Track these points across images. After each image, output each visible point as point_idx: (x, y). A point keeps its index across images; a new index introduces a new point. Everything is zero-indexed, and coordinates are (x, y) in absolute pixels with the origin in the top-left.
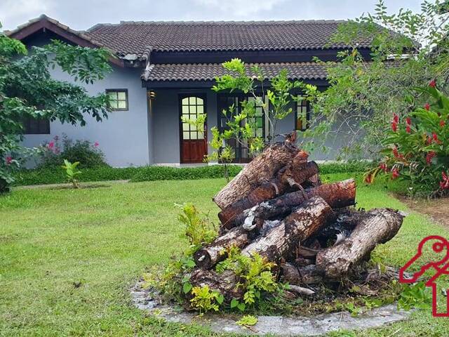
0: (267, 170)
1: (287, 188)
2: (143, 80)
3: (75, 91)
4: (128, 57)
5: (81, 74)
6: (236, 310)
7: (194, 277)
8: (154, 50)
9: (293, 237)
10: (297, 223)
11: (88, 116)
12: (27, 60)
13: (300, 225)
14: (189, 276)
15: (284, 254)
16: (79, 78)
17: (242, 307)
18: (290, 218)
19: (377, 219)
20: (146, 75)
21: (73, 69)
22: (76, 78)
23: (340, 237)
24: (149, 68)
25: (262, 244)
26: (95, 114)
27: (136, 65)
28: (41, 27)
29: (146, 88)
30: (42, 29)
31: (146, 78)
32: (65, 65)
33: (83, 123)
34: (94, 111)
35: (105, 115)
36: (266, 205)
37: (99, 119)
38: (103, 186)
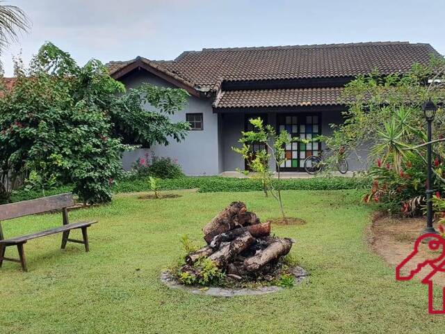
0: (227, 216)
1: (234, 227)
2: (214, 108)
3: (161, 119)
4: (203, 90)
5: (165, 107)
6: (201, 284)
7: (184, 268)
8: (224, 81)
9: (233, 251)
10: (235, 244)
11: (170, 138)
12: (125, 97)
13: (237, 246)
14: (182, 268)
15: (228, 259)
16: (164, 110)
17: (203, 283)
18: (233, 242)
19: (278, 243)
20: (216, 104)
21: (159, 103)
22: (161, 110)
23: (258, 252)
24: (220, 95)
25: (218, 254)
26: (176, 137)
27: (209, 95)
28: (137, 66)
29: (217, 114)
30: (138, 68)
31: (216, 106)
32: (153, 101)
33: (167, 143)
34: (175, 134)
35: (183, 138)
36: (224, 234)
37: (178, 140)
38: (173, 196)
